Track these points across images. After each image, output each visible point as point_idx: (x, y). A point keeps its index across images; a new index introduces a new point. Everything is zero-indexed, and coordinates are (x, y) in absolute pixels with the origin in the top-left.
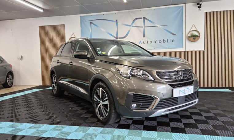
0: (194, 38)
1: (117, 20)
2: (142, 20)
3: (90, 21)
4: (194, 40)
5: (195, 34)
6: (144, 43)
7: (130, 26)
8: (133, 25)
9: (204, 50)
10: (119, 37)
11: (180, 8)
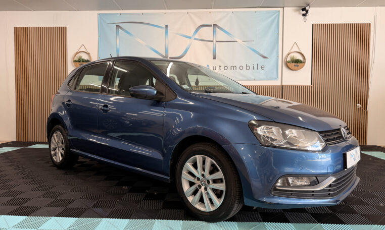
0: (295, 64)
1: (167, 26)
2: (212, 28)
3: (117, 24)
4: (295, 68)
5: (297, 58)
6: (214, 69)
7: (190, 38)
8: (197, 36)
9: (310, 84)
10: (170, 56)
11: (275, 14)
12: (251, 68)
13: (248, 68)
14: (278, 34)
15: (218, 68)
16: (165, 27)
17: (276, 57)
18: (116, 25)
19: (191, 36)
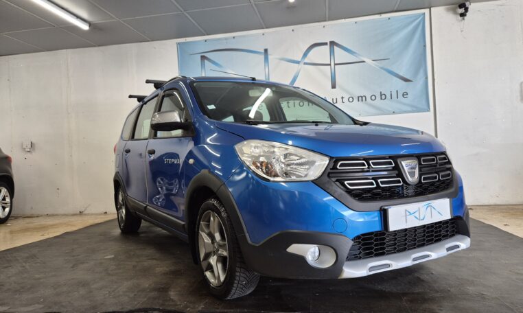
3: (203, 54)
8: (306, 60)
11: (417, 19)
12: (388, 96)
13: (383, 97)
14: (425, 46)
15: (340, 100)
16: (263, 51)
17: (423, 79)
18: (200, 55)
19: (300, 60)
